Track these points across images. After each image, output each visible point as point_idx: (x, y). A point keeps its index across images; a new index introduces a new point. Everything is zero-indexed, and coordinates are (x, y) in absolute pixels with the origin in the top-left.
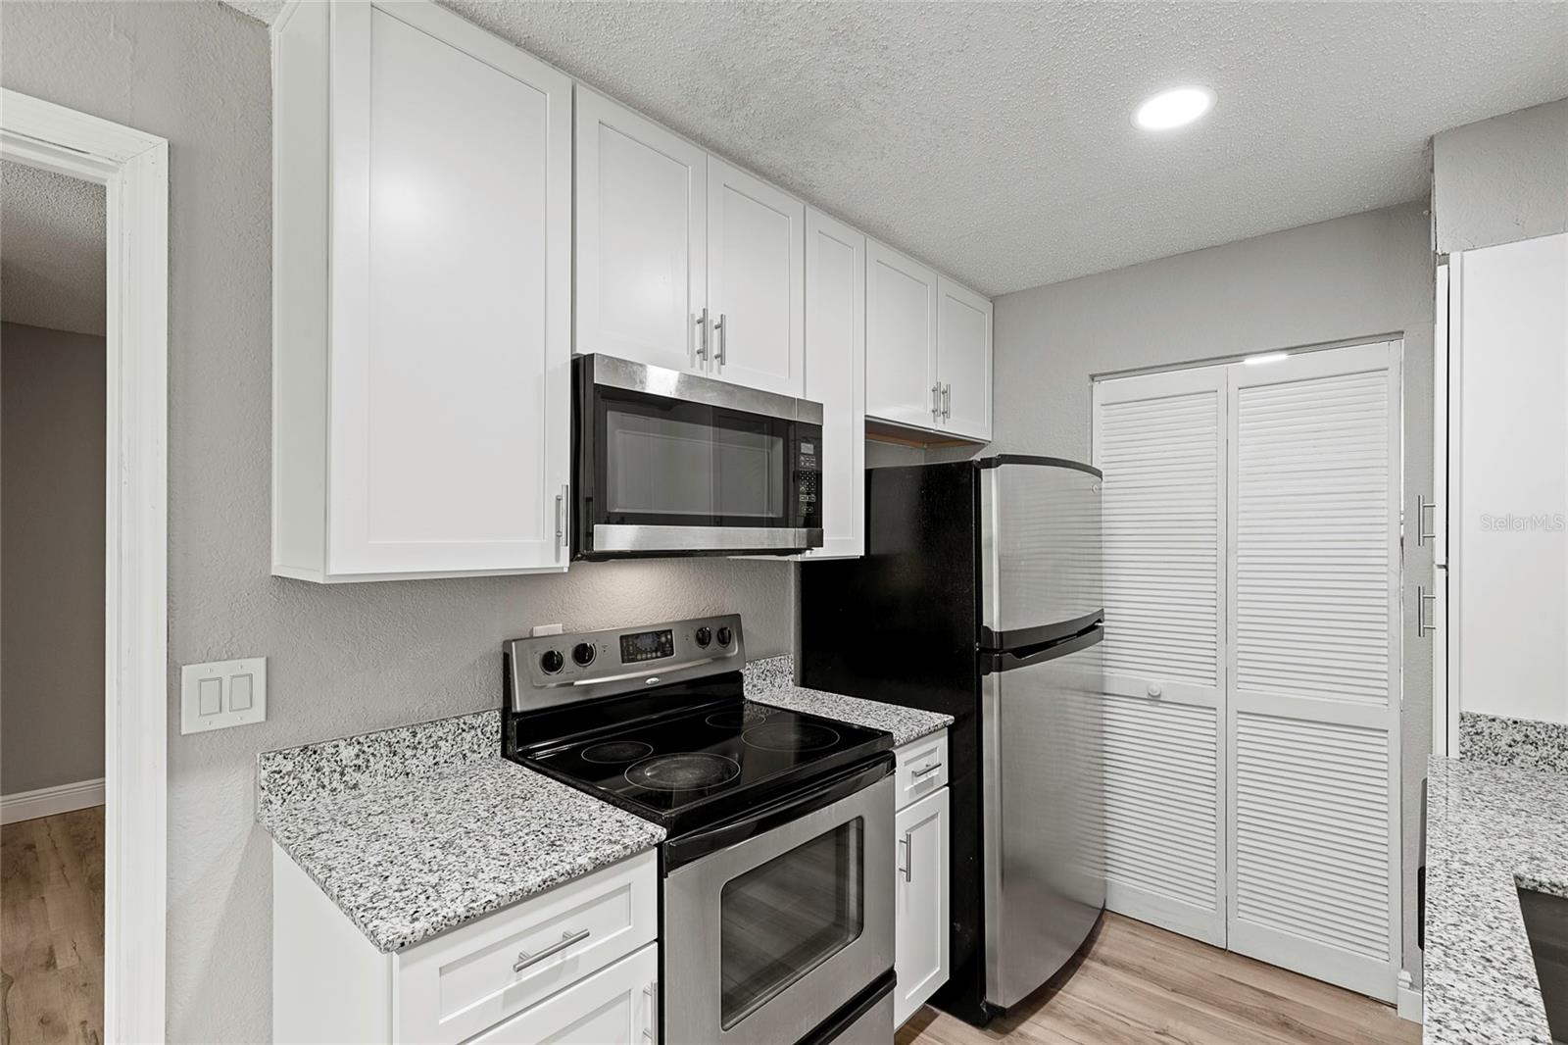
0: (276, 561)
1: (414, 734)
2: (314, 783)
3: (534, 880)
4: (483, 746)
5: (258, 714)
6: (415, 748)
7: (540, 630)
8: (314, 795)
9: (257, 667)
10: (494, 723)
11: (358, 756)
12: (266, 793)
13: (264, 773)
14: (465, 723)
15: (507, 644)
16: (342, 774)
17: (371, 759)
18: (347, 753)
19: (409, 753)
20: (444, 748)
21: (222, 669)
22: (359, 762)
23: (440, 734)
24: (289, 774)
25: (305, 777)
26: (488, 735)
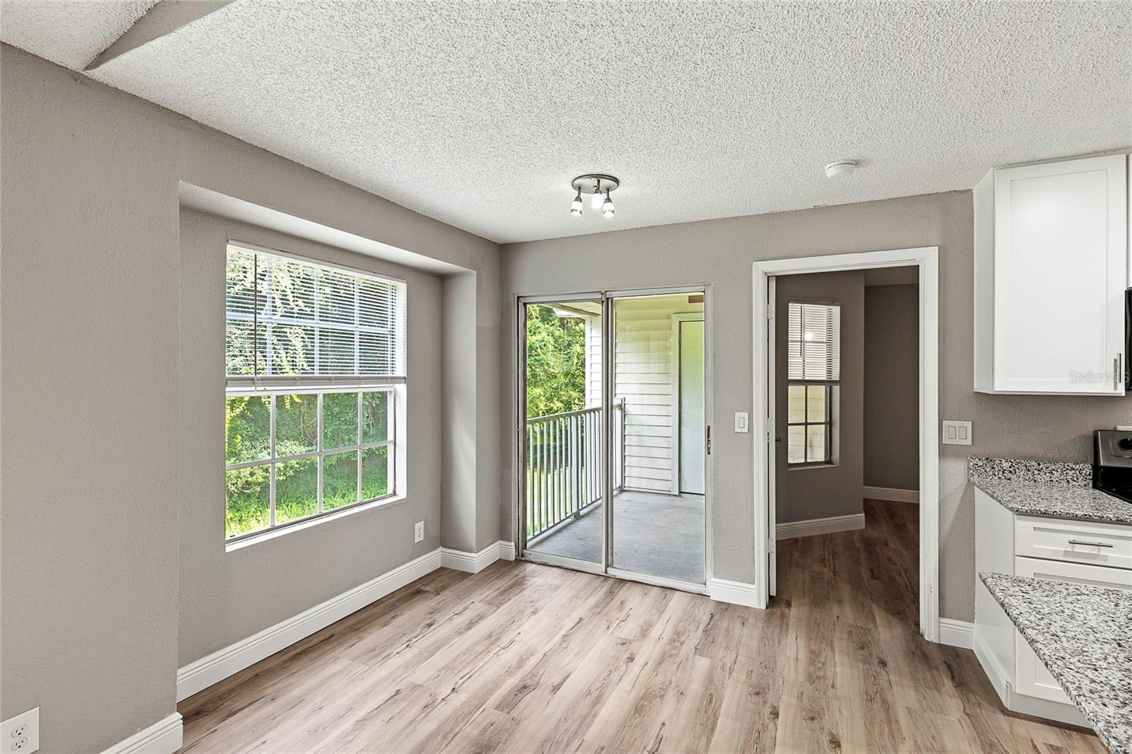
0: (975, 386)
1: (1039, 465)
2: (991, 473)
3: (1080, 513)
4: (1080, 479)
5: (969, 442)
6: (1039, 470)
7: (1120, 428)
8: (991, 477)
9: (969, 425)
10: (1088, 469)
11: (1010, 467)
12: (971, 471)
13: (971, 464)
14: (1068, 466)
15: (1096, 432)
16: (1003, 473)
17: (1017, 470)
18: (1006, 465)
19: (1036, 472)
20: (1055, 475)
21: (956, 423)
22: (1012, 470)
23: (1054, 468)
24: (981, 466)
25: (988, 470)
26: (1084, 475)
